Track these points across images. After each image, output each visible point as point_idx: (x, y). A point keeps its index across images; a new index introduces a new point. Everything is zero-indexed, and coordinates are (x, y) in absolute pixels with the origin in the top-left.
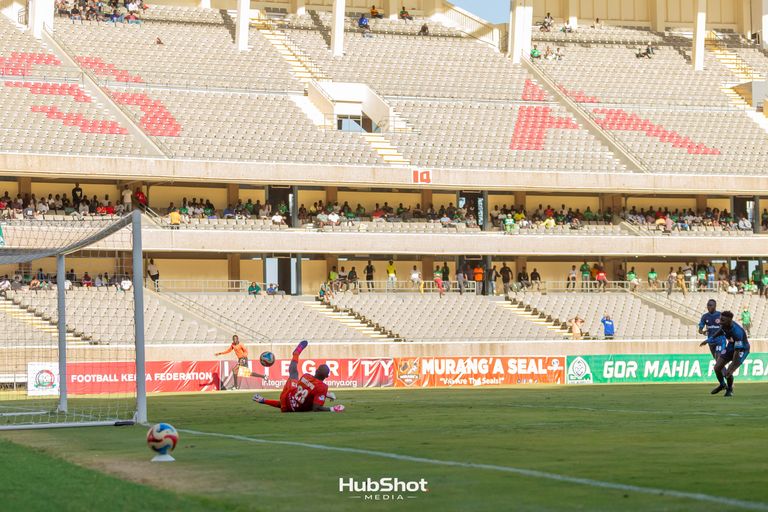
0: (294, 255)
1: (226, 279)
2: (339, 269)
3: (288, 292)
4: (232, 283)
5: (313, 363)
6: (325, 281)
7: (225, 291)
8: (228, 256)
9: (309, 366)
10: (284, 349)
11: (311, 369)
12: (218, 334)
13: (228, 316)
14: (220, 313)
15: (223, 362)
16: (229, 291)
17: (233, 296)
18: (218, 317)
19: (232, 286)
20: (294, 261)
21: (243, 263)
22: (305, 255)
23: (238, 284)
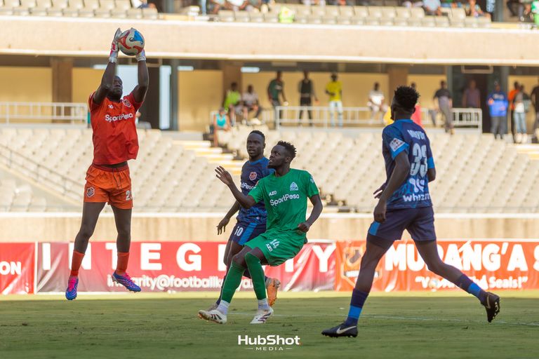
0: (167, 62)
1: (46, 102)
2: (245, 88)
3: (155, 125)
4: (59, 109)
5: (197, 249)
6: (219, 106)
7: (44, 122)
8: (51, 60)
9: (189, 253)
10: (147, 225)
11: (191, 258)
12: (33, 197)
13: (51, 165)
14: (38, 159)
15: (40, 245)
16: (54, 121)
17: (60, 131)
18: (33, 167)
19: (59, 113)
20: (165, 72)
21: (78, 74)
22: (185, 62)
23: (68, 111)
